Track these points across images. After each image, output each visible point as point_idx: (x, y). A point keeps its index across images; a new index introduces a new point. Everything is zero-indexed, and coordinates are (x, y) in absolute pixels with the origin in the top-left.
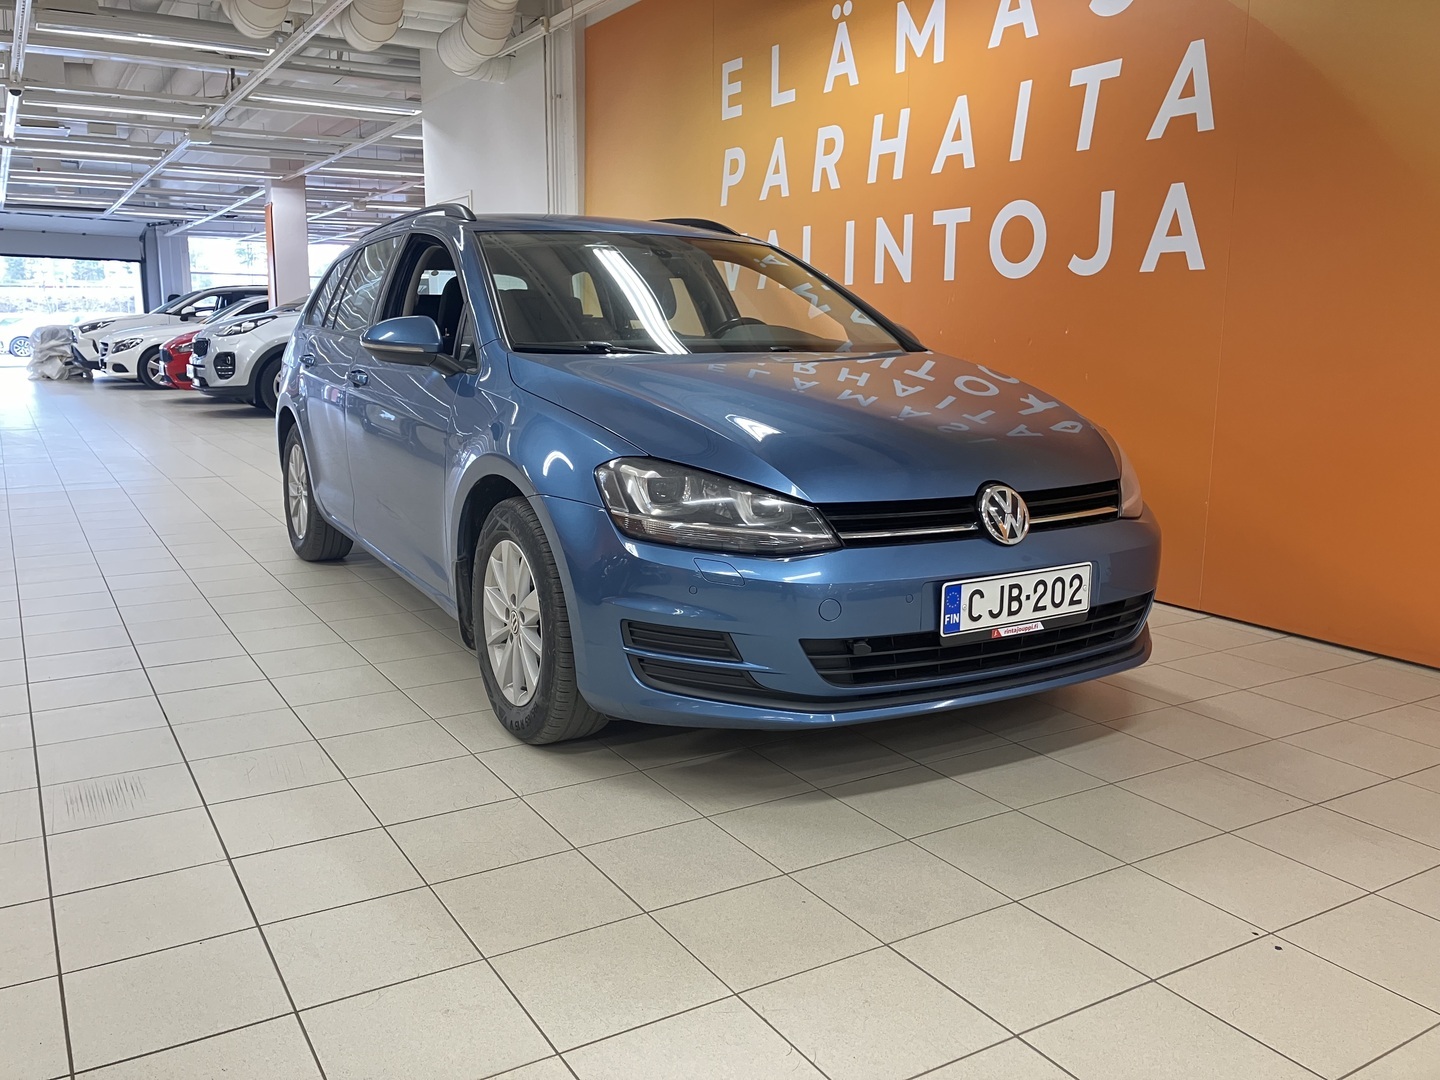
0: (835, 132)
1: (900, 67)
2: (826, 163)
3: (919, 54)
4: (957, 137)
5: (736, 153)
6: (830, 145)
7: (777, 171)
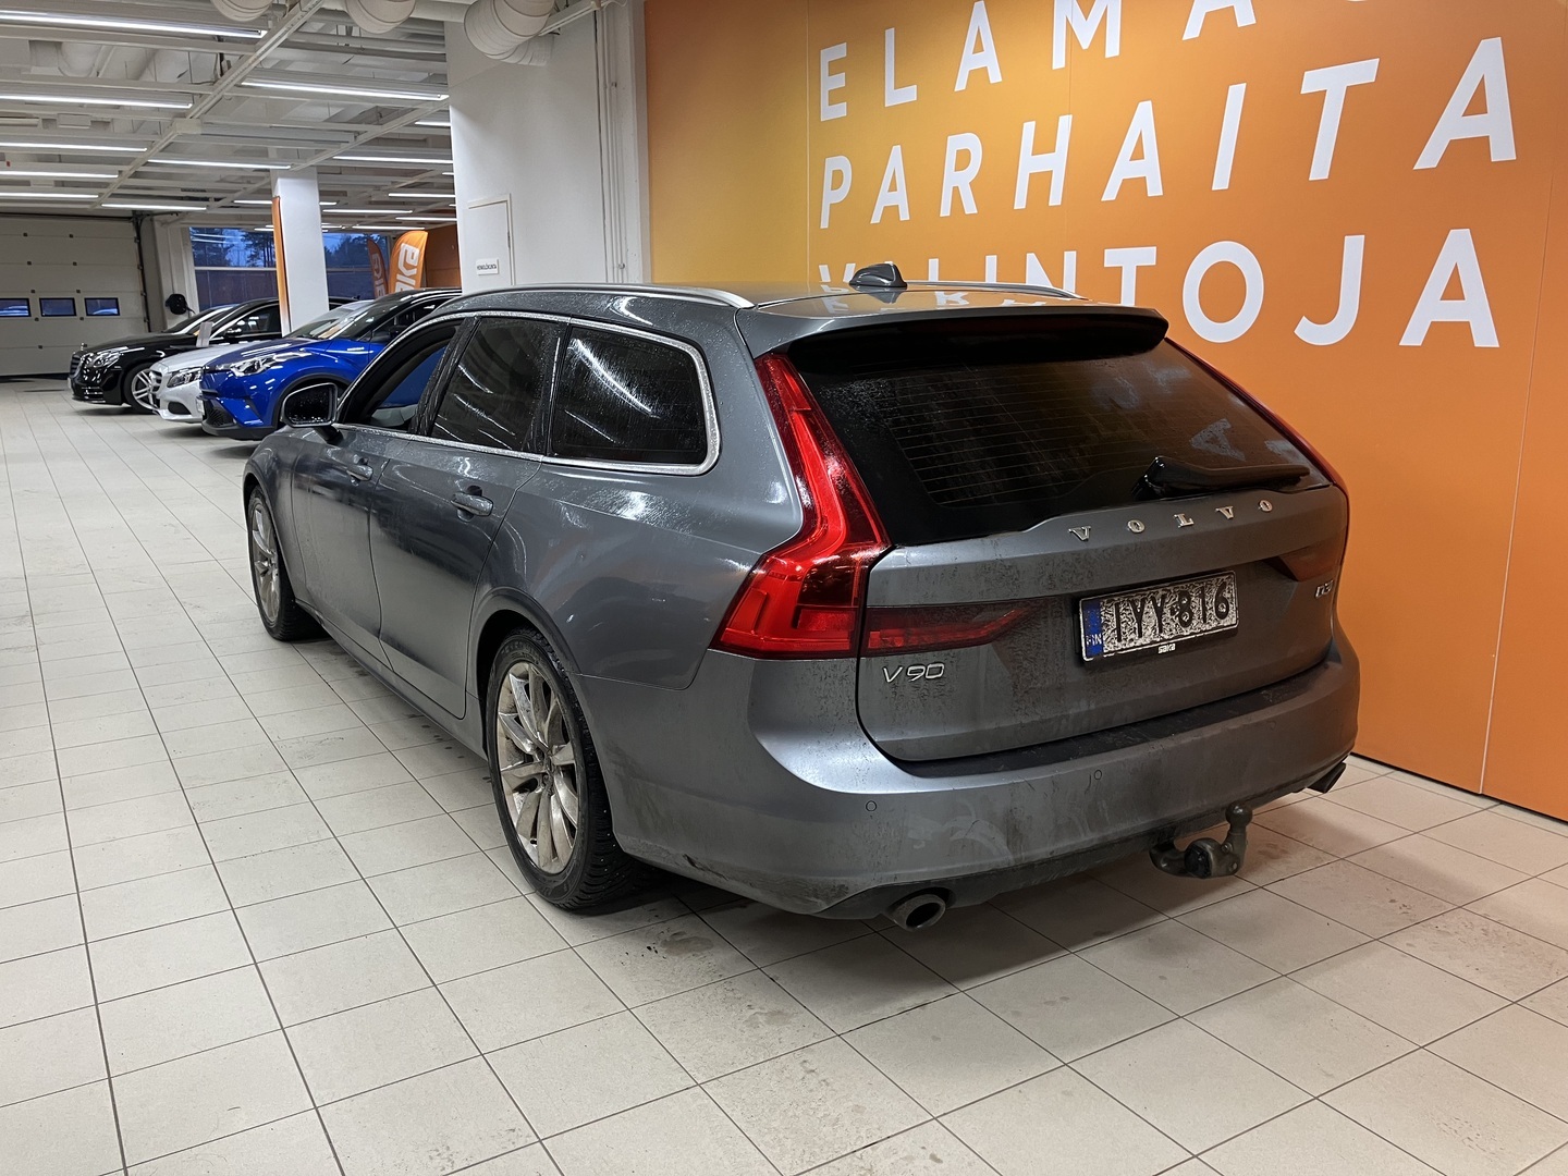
0: (971, 142)
1: (1059, 61)
2: (958, 183)
3: (1085, 45)
4: (1138, 154)
5: (840, 163)
6: (963, 159)
7: (893, 188)
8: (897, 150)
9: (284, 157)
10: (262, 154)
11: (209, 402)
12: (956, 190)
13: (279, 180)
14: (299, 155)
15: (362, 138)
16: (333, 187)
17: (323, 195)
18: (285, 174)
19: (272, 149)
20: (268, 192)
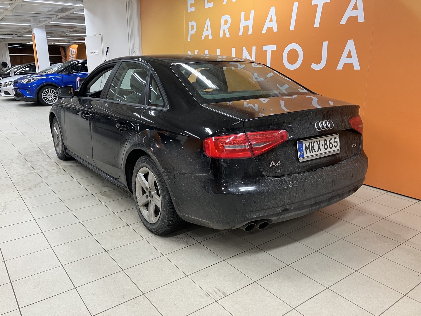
0: (228, 17)
2: (225, 29)
4: (271, 21)
5: (193, 23)
6: (226, 22)
7: (207, 30)
8: (208, 20)
9: (35, 22)
10: (29, 21)
11: (16, 91)
12: (224, 31)
13: (34, 29)
14: (40, 22)
15: (58, 17)
16: (50, 31)
17: (47, 33)
18: (36, 27)
19: (32, 19)
20: (31, 32)
